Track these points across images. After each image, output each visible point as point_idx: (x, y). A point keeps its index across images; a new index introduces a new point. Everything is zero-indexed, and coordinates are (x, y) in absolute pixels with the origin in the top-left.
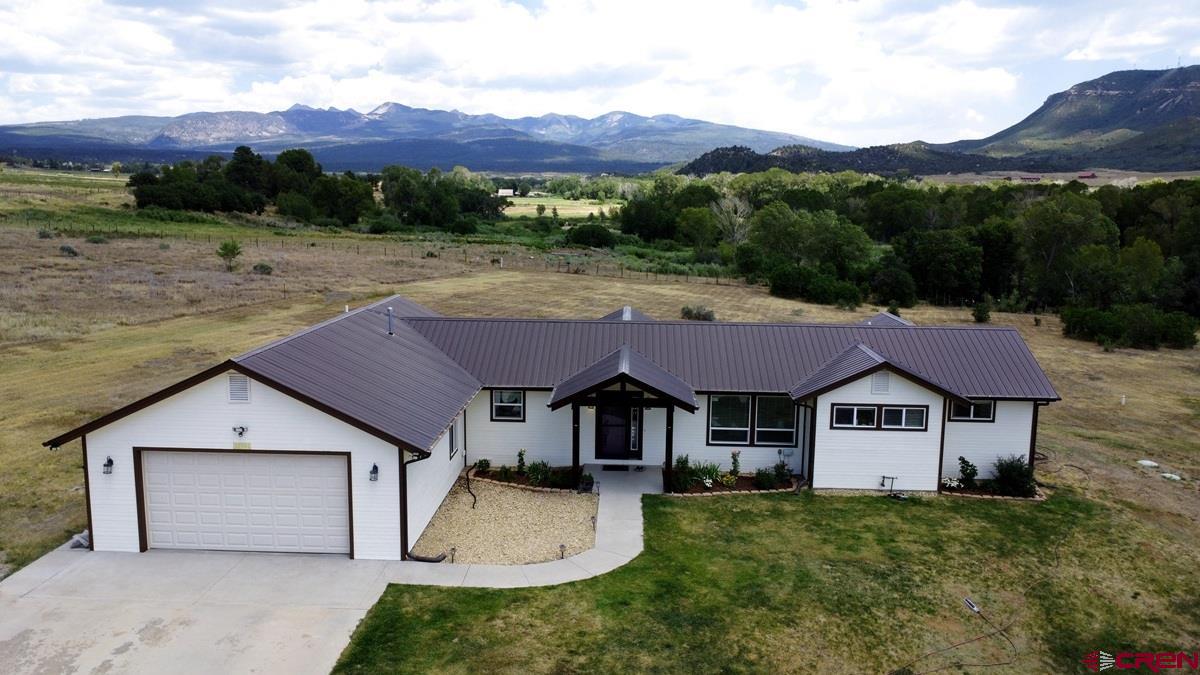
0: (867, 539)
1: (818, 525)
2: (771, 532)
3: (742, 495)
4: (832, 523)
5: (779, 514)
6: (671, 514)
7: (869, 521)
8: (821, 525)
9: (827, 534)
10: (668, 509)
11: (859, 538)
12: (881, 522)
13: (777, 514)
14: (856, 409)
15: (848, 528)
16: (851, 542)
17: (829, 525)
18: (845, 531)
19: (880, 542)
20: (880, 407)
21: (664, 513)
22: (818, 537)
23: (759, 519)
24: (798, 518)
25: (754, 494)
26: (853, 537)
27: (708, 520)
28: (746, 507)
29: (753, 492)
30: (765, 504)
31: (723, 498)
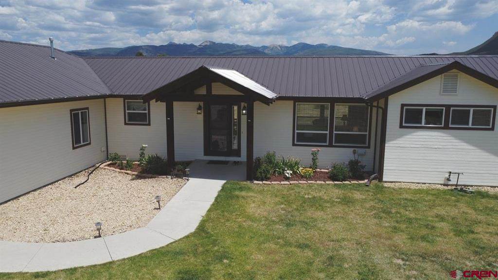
0: (442, 229)
1: (389, 213)
2: (337, 217)
3: (318, 185)
4: (402, 211)
5: (348, 202)
6: (243, 197)
7: (442, 211)
8: (390, 212)
9: (397, 222)
10: (243, 193)
11: (433, 227)
12: (454, 212)
13: (347, 201)
14: (424, 109)
15: (419, 217)
16: (424, 232)
17: (400, 213)
18: (416, 219)
19: (458, 233)
20: (448, 107)
21: (238, 197)
22: (387, 225)
23: (328, 205)
24: (368, 205)
25: (329, 185)
26: (427, 226)
27: (276, 204)
28: (317, 195)
29: (327, 182)
30: (337, 192)
31: (299, 187)
